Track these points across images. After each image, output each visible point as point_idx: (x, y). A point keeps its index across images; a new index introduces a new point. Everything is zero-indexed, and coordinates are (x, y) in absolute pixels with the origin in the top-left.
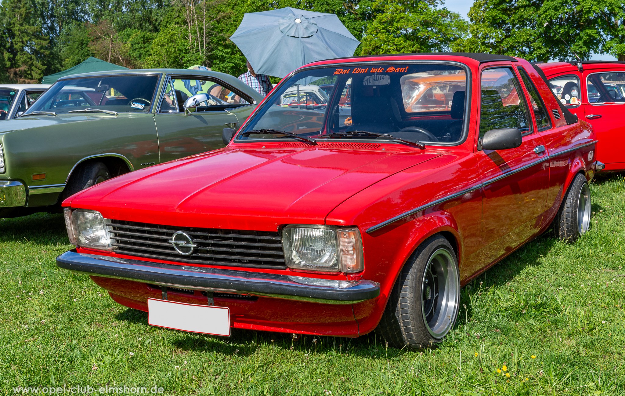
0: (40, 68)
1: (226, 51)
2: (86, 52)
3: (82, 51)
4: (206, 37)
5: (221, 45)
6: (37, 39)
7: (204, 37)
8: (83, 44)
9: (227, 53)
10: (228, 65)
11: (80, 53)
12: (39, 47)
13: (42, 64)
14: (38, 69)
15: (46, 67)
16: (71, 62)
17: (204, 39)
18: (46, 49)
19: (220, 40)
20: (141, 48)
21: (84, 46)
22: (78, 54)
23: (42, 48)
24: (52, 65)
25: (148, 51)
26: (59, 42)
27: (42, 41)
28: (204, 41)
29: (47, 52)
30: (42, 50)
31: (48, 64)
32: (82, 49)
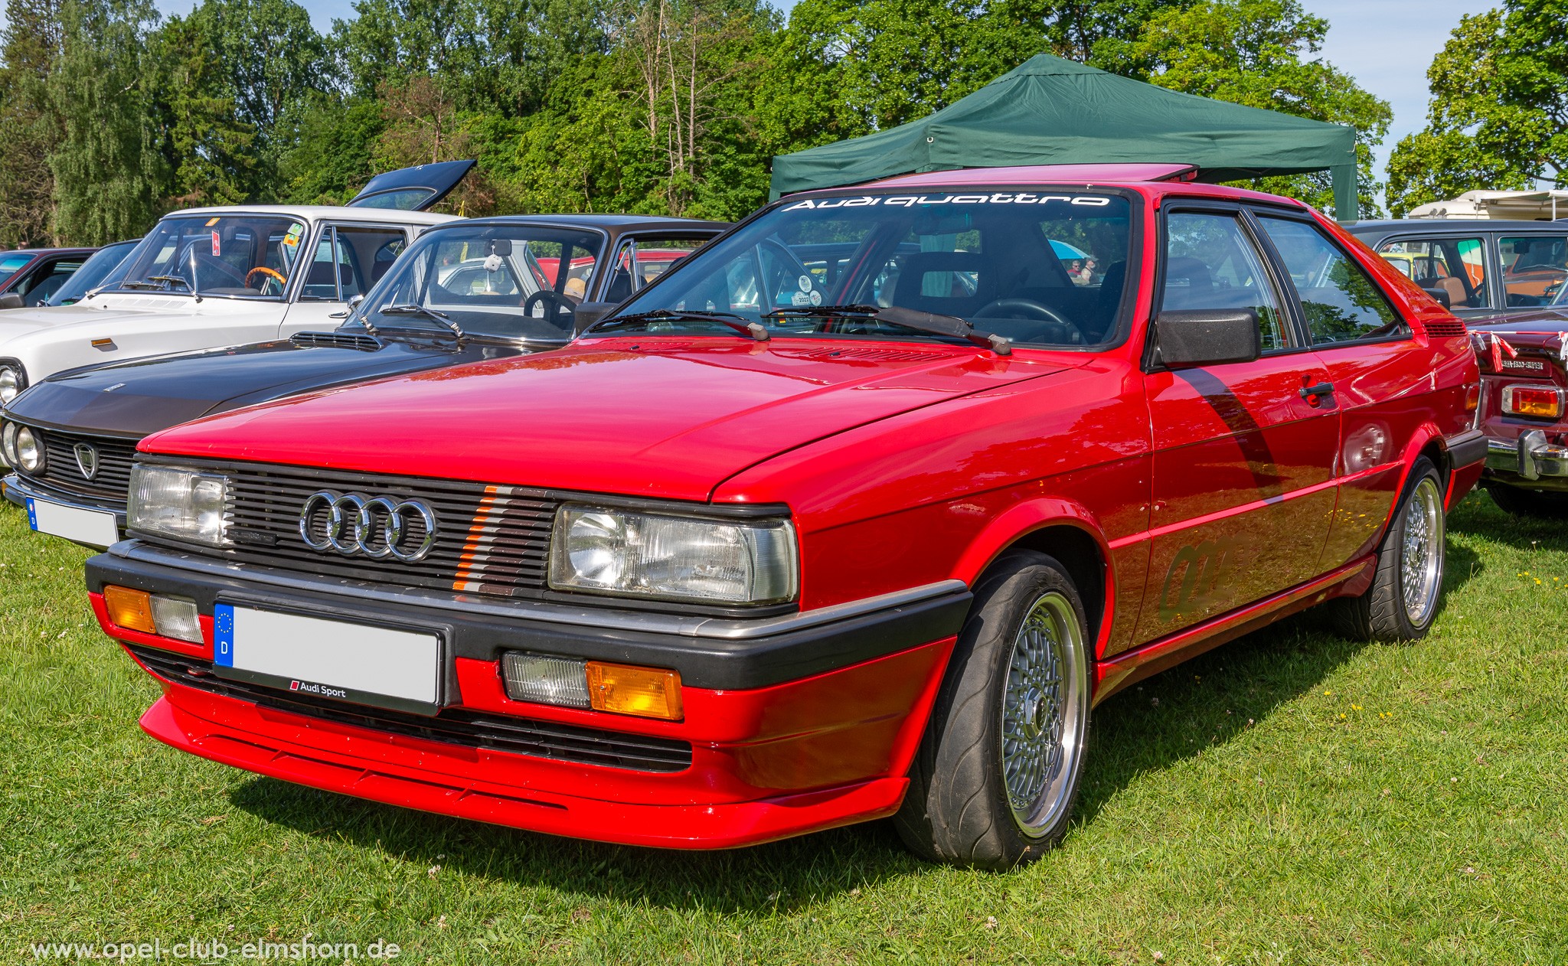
0: (233, 198)
1: (742, 157)
2: (348, 161)
3: (337, 159)
4: (695, 121)
5: (729, 142)
6: (229, 129)
7: (692, 122)
8: (339, 143)
9: (745, 164)
10: (748, 193)
11: (332, 164)
12: (232, 147)
13: (237, 189)
14: (229, 199)
15: (246, 195)
16: (308, 185)
17: (691, 128)
18: (249, 151)
19: (727, 131)
20: (488, 152)
21: (342, 147)
22: (327, 165)
23: (237, 150)
24: (261, 190)
25: (507, 159)
26: (271, 139)
27: (239, 134)
28: (691, 133)
29: (251, 161)
30: (240, 156)
31: (252, 187)
32: (336, 154)
